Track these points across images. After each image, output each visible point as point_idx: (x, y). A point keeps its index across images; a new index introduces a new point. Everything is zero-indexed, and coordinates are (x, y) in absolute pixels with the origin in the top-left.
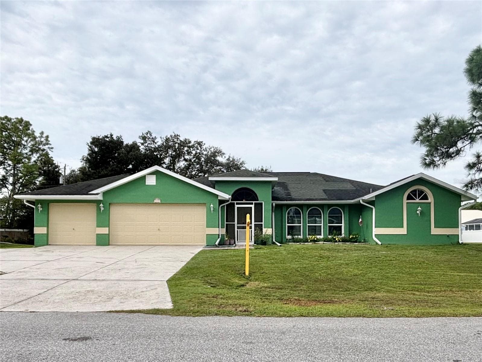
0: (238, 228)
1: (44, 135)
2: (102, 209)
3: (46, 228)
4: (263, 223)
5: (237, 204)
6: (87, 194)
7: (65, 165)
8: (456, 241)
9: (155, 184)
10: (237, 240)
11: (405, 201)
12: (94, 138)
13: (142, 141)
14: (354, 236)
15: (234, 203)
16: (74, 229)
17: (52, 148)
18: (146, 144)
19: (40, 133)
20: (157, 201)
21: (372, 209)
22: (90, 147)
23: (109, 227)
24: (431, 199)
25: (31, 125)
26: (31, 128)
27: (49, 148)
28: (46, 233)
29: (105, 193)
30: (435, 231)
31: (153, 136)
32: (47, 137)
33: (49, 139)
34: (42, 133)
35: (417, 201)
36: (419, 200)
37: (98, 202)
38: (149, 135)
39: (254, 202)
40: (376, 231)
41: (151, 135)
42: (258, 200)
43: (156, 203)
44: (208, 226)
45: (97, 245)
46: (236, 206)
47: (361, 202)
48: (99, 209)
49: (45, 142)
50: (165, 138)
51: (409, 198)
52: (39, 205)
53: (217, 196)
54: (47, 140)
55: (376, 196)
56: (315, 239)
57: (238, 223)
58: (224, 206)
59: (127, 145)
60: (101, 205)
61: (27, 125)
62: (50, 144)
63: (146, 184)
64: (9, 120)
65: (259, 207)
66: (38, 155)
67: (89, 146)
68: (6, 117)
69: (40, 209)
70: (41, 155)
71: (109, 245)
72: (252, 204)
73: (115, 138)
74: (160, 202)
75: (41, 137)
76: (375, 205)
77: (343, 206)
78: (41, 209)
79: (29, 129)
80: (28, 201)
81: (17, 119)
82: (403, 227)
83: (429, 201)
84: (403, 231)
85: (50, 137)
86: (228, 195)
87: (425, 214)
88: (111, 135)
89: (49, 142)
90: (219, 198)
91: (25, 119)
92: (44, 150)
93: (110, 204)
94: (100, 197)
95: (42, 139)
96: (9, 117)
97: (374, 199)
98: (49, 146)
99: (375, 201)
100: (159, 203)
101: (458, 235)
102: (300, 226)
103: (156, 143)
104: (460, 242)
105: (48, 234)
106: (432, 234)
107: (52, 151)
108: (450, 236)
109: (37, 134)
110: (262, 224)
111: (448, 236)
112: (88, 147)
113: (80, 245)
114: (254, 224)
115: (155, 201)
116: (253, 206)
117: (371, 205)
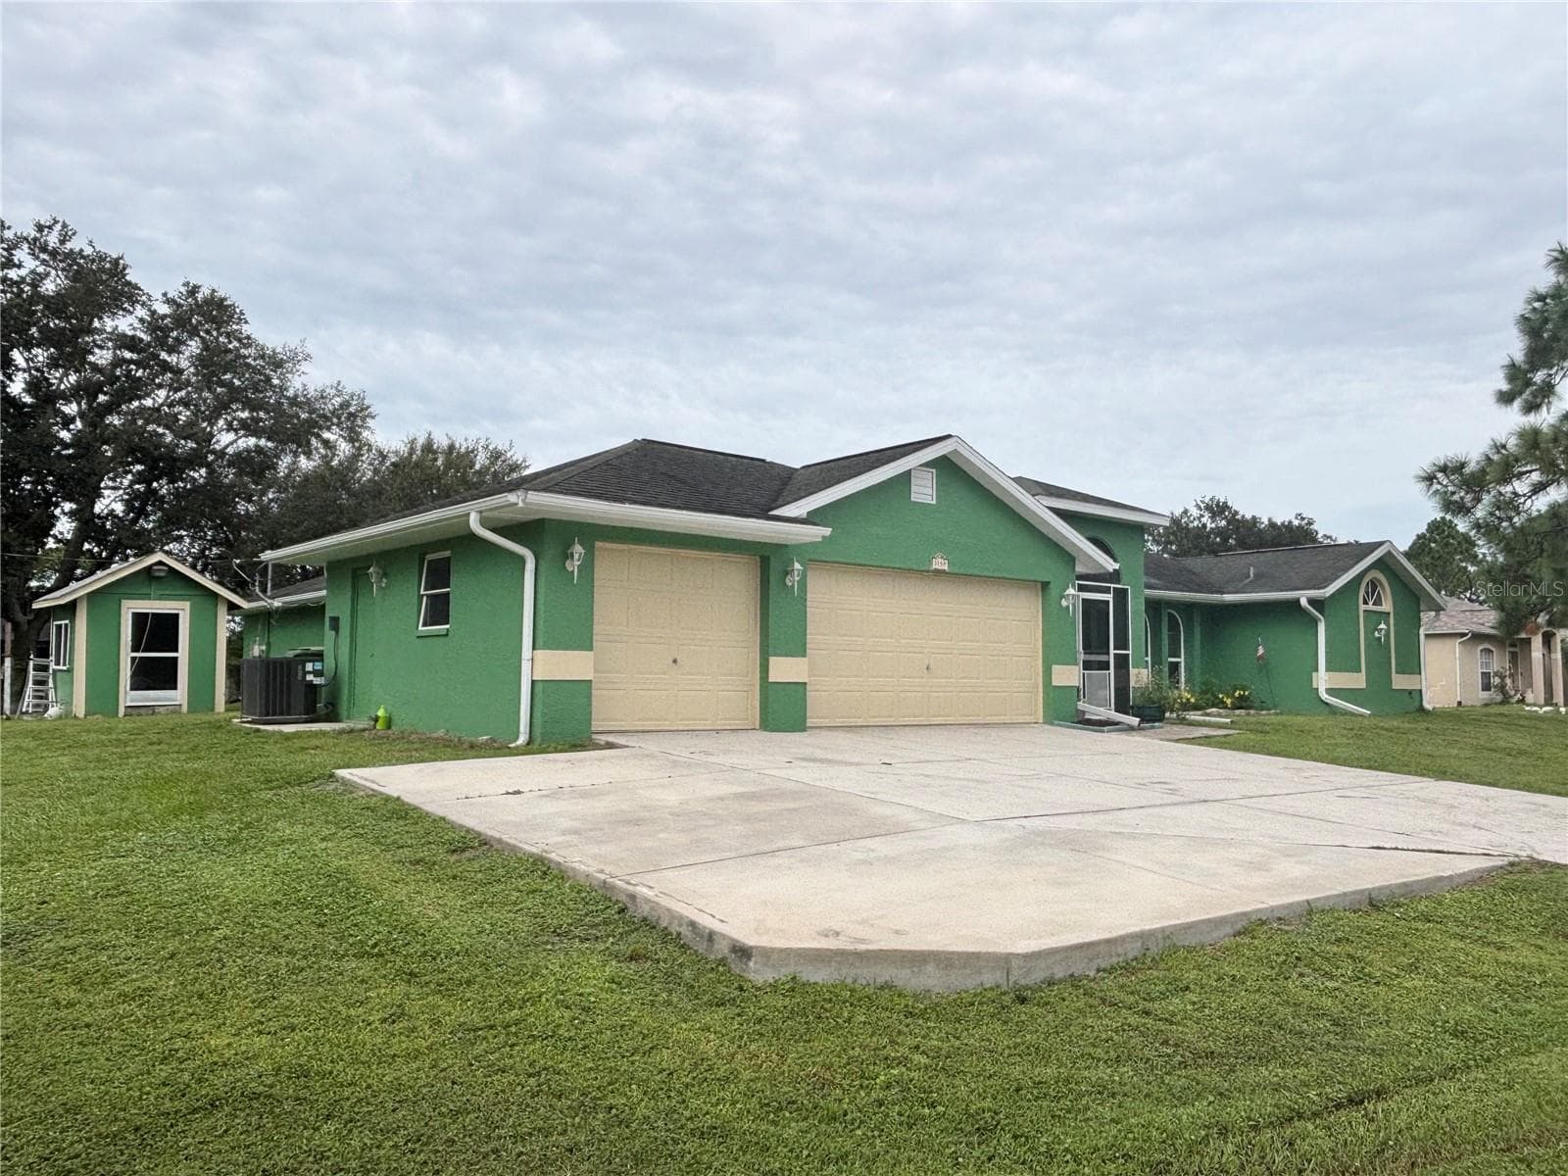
0: (1085, 665)
2: (797, 581)
3: (591, 655)
4: (1130, 652)
5: (1081, 588)
8: (1418, 704)
9: (934, 502)
11: (1363, 607)
14: (1247, 693)
15: (1075, 585)
16: (675, 661)
20: (939, 564)
21: (1315, 622)
23: (806, 656)
24: (1387, 606)
28: (591, 677)
30: (1397, 681)
35: (1372, 607)
36: (1373, 604)
39: (1112, 586)
40: (1327, 680)
42: (1119, 581)
43: (938, 572)
46: (1081, 596)
47: (1304, 602)
48: (779, 579)
51: (1364, 598)
52: (577, 549)
53: (1071, 560)
57: (1084, 652)
60: (797, 565)
63: (912, 499)
65: (1122, 602)
71: (805, 728)
72: (1107, 590)
74: (946, 567)
76: (1326, 611)
82: (1360, 671)
83: (1386, 608)
84: (1361, 680)
86: (1112, 562)
90: (1079, 569)
99: (1325, 605)
100: (943, 572)
101: (1421, 691)
104: (1428, 706)
106: (1393, 687)
108: (1413, 693)
110: (1128, 655)
111: (1410, 693)
114: (1115, 654)
115: (934, 567)
116: (1109, 597)
117: (1320, 613)
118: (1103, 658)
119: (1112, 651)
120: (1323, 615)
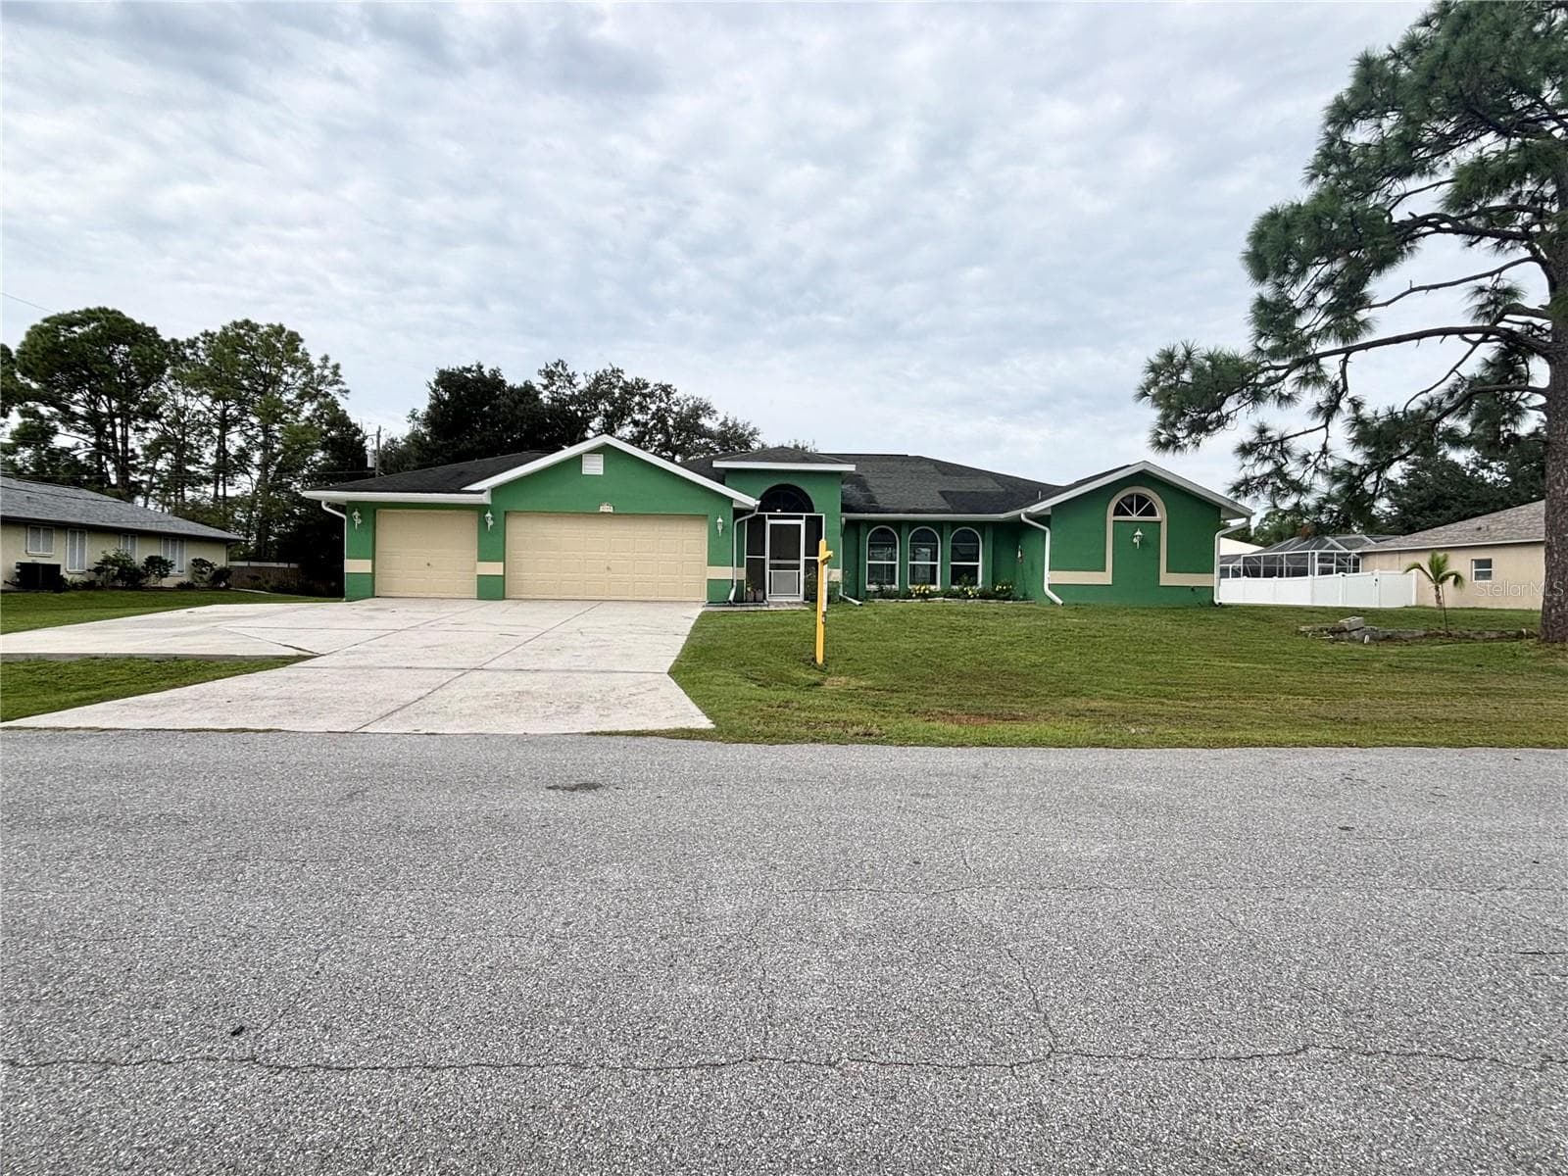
0: (772, 567)
1: (331, 363)
2: (490, 523)
3: (370, 562)
5: (770, 517)
6: (460, 492)
7: (380, 428)
8: (1207, 600)
9: (602, 473)
10: (770, 593)
11: (1111, 518)
12: (442, 373)
13: (545, 382)
14: (1004, 588)
15: (764, 516)
16: (429, 565)
17: (347, 391)
18: (554, 388)
19: (322, 359)
20: (606, 508)
21: (1045, 532)
22: (435, 391)
23: (504, 561)
24: (1161, 515)
25: (301, 340)
26: (301, 348)
27: (340, 390)
28: (370, 571)
29: (495, 491)
30: (1167, 579)
31: (570, 371)
32: (337, 367)
33: (340, 372)
34: (326, 359)
35: (1135, 517)
36: (1139, 515)
37: (481, 509)
38: (560, 368)
39: (805, 514)
40: (1050, 577)
41: (564, 368)
42: (813, 511)
43: (603, 513)
44: (710, 564)
45: (479, 599)
46: (769, 522)
47: (1023, 517)
48: (483, 522)
49: (331, 377)
50: (594, 377)
51: (1119, 511)
52: (356, 513)
53: (731, 500)
54: (335, 374)
55: (1053, 507)
56: (927, 592)
57: (771, 558)
58: (744, 521)
59: (511, 389)
60: (489, 515)
61: (294, 339)
62: (343, 383)
63: (583, 473)
64: (254, 328)
65: (815, 525)
66: (315, 405)
67: (431, 388)
68: (247, 322)
69: (358, 521)
70: (321, 406)
71: (504, 598)
72: (801, 518)
73: (487, 374)
74: (611, 511)
75: (324, 367)
76: (1052, 523)
77: (981, 526)
78: (360, 522)
79: (297, 350)
80: (328, 504)
81: (271, 326)
82: (1103, 569)
83: (1158, 518)
84: (1105, 578)
85: (342, 366)
86: (754, 500)
87: (1150, 544)
88: (480, 367)
89: (341, 379)
90: (735, 506)
91: (289, 327)
92: (327, 395)
93: (506, 513)
94: (485, 499)
95: (326, 372)
96: (253, 321)
97: (1049, 513)
98: (340, 386)
99: (1053, 519)
100: (610, 513)
101: (1213, 587)
102: (894, 565)
103: (575, 386)
104: (1217, 601)
105: (373, 574)
106: (1161, 584)
107: (347, 398)
108: (1196, 590)
109: (315, 361)
111: (1193, 589)
112: (430, 390)
113: (443, 599)
114: (806, 560)
115: (601, 510)
116: (802, 523)
117: (1044, 525)
118: (795, 562)
119: (803, 557)
120: (1049, 527)
